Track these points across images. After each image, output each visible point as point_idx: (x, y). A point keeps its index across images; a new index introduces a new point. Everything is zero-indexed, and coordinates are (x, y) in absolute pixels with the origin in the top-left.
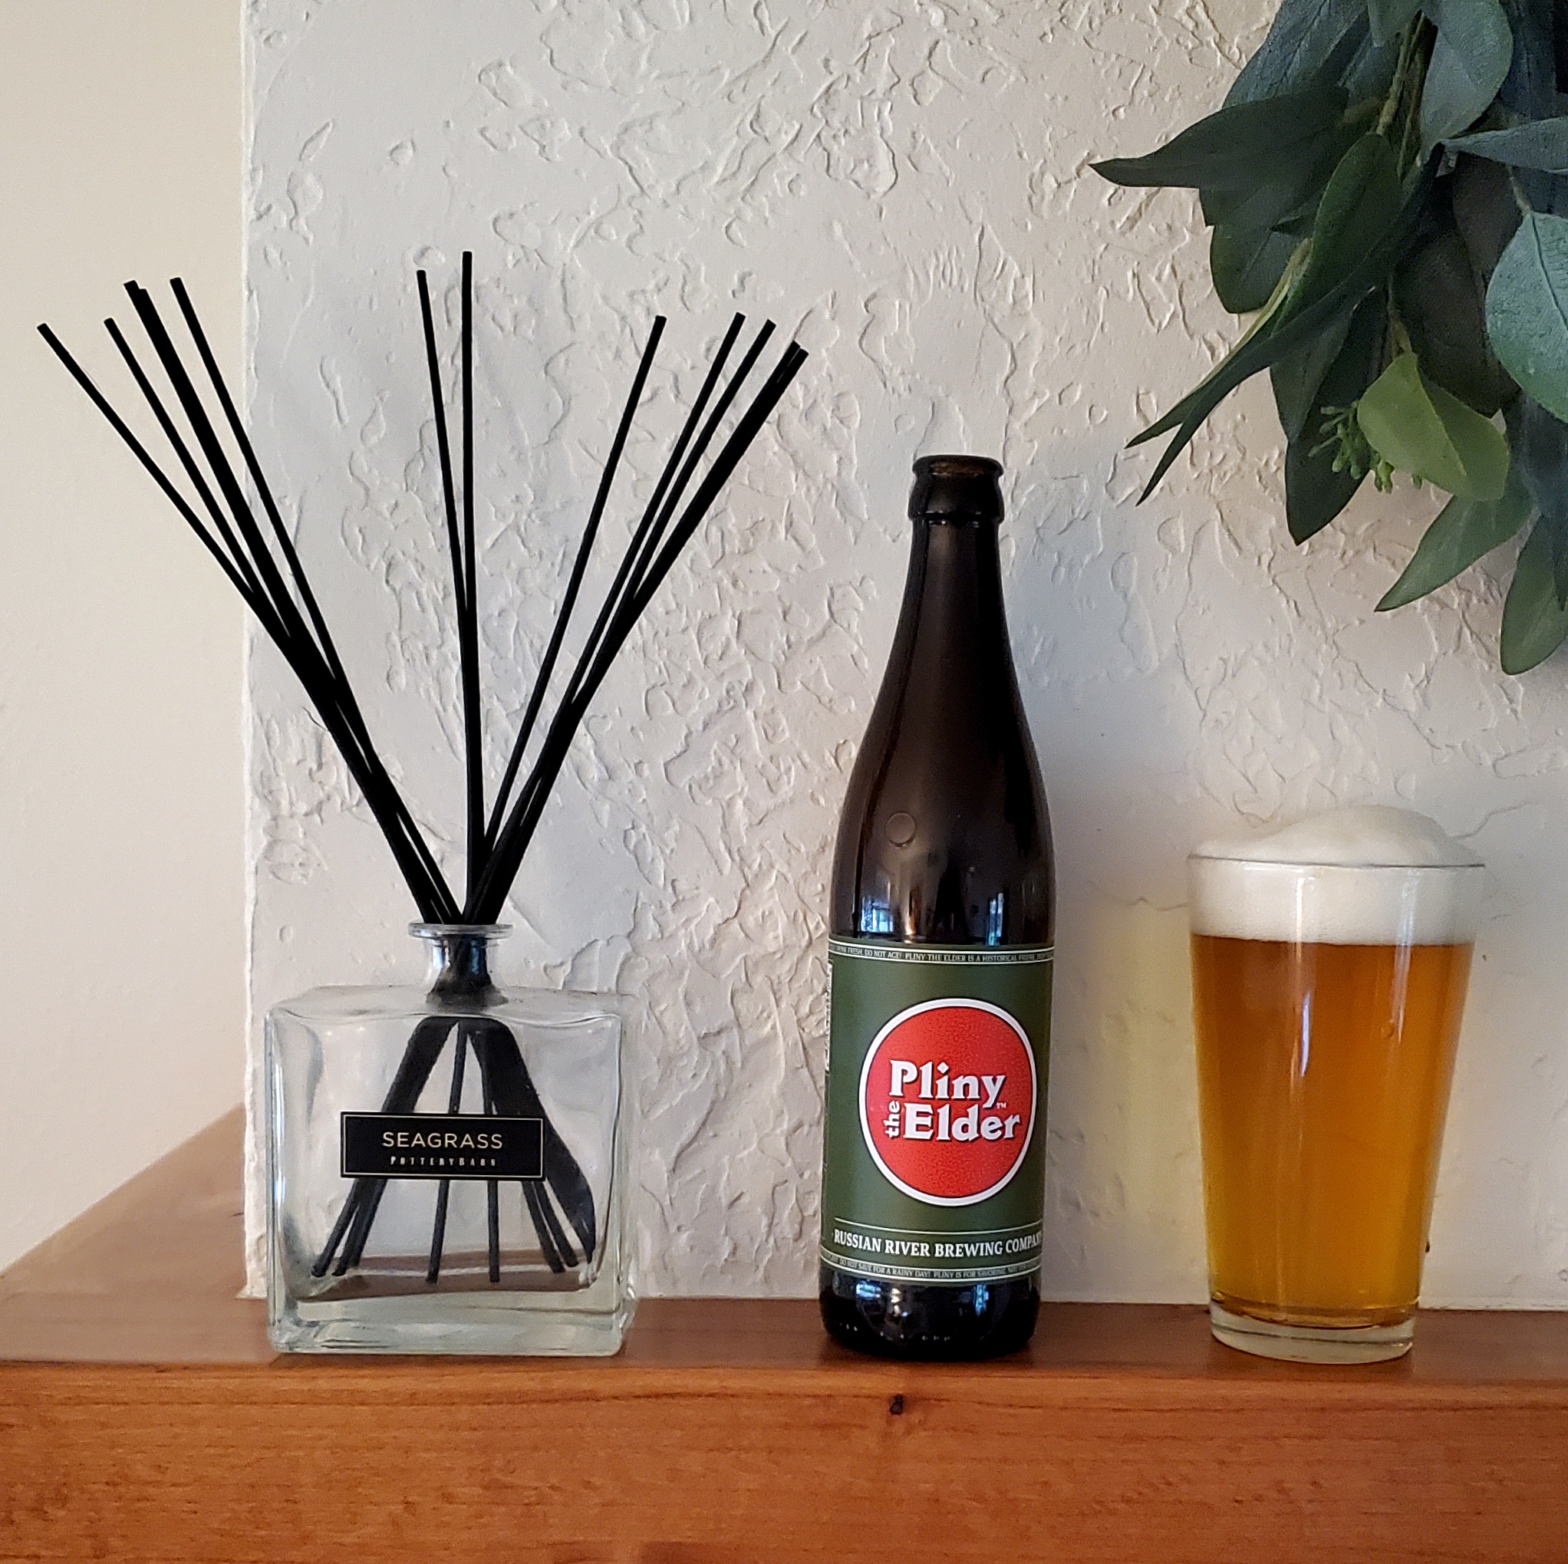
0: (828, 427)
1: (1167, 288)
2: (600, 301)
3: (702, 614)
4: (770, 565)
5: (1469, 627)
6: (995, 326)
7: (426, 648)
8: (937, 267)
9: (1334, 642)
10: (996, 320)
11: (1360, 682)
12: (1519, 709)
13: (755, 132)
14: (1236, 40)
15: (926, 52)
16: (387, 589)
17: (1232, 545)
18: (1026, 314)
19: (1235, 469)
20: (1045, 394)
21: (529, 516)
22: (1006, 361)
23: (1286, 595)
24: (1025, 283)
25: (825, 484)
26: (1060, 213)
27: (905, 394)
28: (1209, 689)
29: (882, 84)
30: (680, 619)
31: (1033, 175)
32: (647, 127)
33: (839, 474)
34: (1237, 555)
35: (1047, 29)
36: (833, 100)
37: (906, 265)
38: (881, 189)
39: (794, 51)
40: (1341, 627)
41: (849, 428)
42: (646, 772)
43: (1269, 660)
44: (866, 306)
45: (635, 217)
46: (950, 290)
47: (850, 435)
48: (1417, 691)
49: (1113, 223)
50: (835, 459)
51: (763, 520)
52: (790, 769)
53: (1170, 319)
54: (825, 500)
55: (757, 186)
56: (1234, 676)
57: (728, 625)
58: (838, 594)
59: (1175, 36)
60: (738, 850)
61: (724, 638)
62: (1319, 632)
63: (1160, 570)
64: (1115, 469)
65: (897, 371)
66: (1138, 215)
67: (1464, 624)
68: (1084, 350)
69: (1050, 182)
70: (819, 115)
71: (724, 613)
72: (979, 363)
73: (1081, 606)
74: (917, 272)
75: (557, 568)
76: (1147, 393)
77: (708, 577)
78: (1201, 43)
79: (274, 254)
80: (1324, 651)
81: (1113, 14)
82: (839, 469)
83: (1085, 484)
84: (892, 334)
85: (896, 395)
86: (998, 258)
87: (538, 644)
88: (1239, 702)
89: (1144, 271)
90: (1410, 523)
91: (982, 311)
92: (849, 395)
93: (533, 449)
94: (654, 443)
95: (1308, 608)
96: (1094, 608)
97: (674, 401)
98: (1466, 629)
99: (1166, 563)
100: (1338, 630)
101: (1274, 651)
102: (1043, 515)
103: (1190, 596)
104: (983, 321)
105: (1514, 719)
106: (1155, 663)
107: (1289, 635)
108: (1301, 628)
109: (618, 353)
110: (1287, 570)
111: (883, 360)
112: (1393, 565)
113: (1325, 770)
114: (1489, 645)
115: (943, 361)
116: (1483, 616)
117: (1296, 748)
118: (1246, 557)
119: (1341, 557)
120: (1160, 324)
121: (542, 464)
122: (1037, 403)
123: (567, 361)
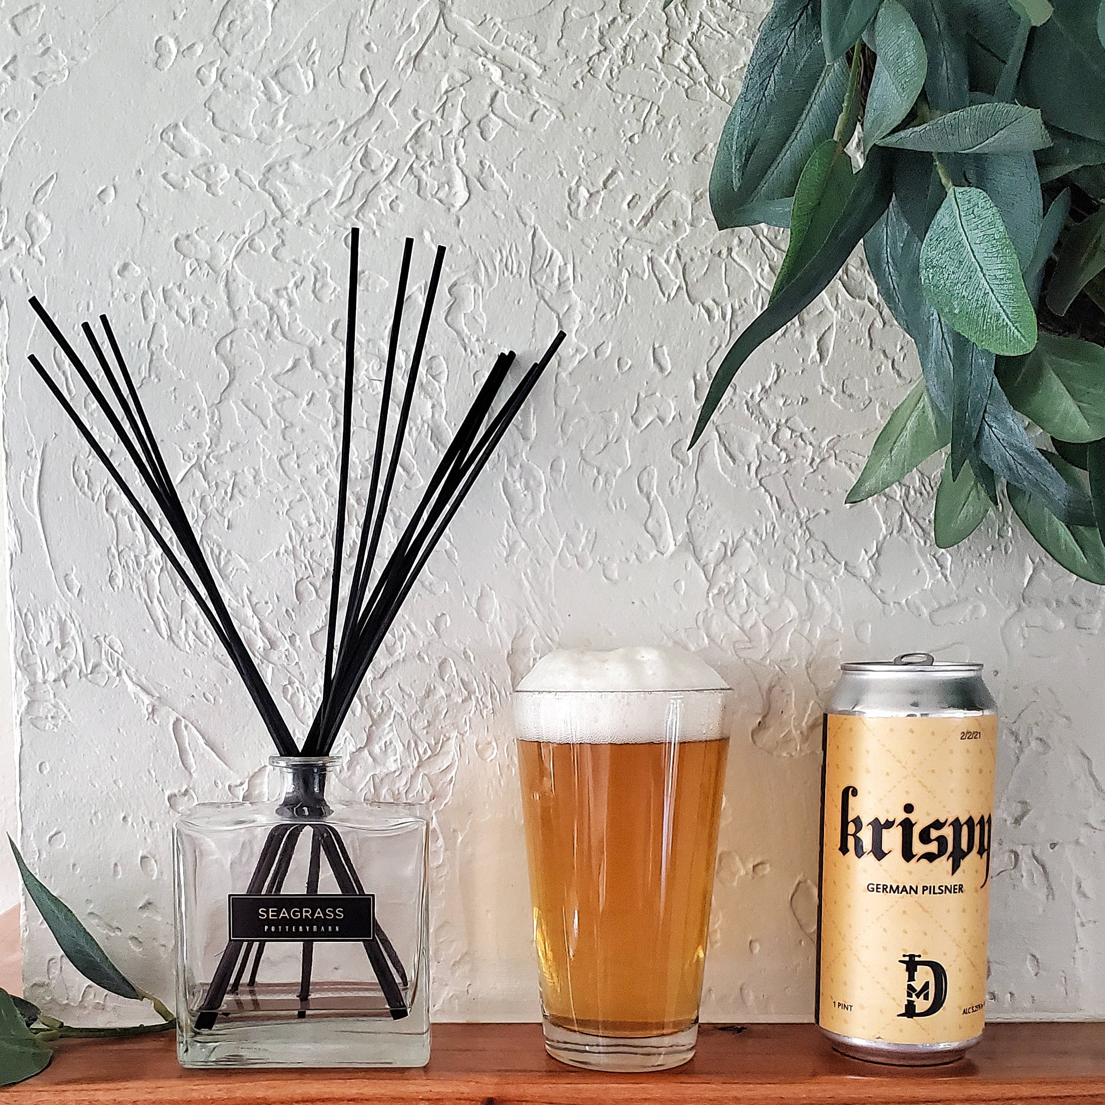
0: (424, 382)
1: (673, 268)
2: (254, 297)
5: (908, 513)
6: (545, 301)
7: (135, 556)
8: (501, 260)
9: (807, 527)
10: (547, 298)
11: (828, 555)
12: (948, 573)
13: (363, 166)
14: (722, 78)
15: (488, 101)
16: (107, 515)
17: (728, 457)
18: (569, 292)
19: (729, 400)
20: (584, 351)
21: (208, 457)
22: (555, 326)
23: (769, 493)
24: (566, 268)
25: (423, 426)
26: (591, 217)
27: (480, 355)
28: (712, 565)
29: (457, 126)
30: (319, 529)
31: (570, 189)
32: (284, 166)
33: (433, 416)
34: (732, 464)
35: (579, 79)
36: (422, 141)
37: (477, 262)
38: (458, 204)
39: (390, 106)
40: (812, 516)
41: (439, 382)
42: (298, 642)
43: (758, 543)
44: (449, 292)
45: (277, 234)
46: (511, 277)
47: (440, 387)
48: (871, 563)
49: (631, 222)
50: (429, 405)
52: (402, 636)
53: (677, 291)
54: (423, 436)
55: (367, 207)
56: (732, 555)
57: (355, 532)
59: (675, 78)
60: (366, 697)
61: (352, 542)
62: (795, 519)
63: (674, 478)
64: (638, 404)
65: (473, 339)
66: (650, 214)
67: (904, 511)
68: (612, 317)
69: (583, 193)
70: (411, 151)
71: (351, 523)
72: (534, 329)
73: (616, 507)
74: (486, 263)
75: (229, 495)
76: (661, 346)
78: (695, 83)
79: (18, 274)
80: (799, 535)
81: (628, 64)
82: (433, 413)
83: (616, 415)
84: (469, 312)
85: (473, 356)
86: (547, 252)
87: (216, 551)
88: (736, 574)
89: (656, 256)
90: (861, 436)
91: (536, 291)
92: (439, 358)
93: (208, 408)
94: (297, 400)
95: (787, 503)
96: (625, 508)
97: (310, 368)
98: (906, 515)
99: (679, 473)
100: (809, 519)
101: (762, 536)
102: (585, 440)
103: (697, 496)
104: (537, 299)
105: (944, 581)
106: (672, 548)
107: (773, 523)
108: (781, 516)
109: (269, 335)
110: (769, 475)
111: (463, 331)
112: (850, 468)
113: (802, 622)
114: (924, 526)
115: (508, 330)
116: (918, 504)
117: (780, 607)
118: (739, 466)
119: (811, 464)
120: (669, 295)
121: (216, 419)
122: (578, 357)
123: (232, 342)
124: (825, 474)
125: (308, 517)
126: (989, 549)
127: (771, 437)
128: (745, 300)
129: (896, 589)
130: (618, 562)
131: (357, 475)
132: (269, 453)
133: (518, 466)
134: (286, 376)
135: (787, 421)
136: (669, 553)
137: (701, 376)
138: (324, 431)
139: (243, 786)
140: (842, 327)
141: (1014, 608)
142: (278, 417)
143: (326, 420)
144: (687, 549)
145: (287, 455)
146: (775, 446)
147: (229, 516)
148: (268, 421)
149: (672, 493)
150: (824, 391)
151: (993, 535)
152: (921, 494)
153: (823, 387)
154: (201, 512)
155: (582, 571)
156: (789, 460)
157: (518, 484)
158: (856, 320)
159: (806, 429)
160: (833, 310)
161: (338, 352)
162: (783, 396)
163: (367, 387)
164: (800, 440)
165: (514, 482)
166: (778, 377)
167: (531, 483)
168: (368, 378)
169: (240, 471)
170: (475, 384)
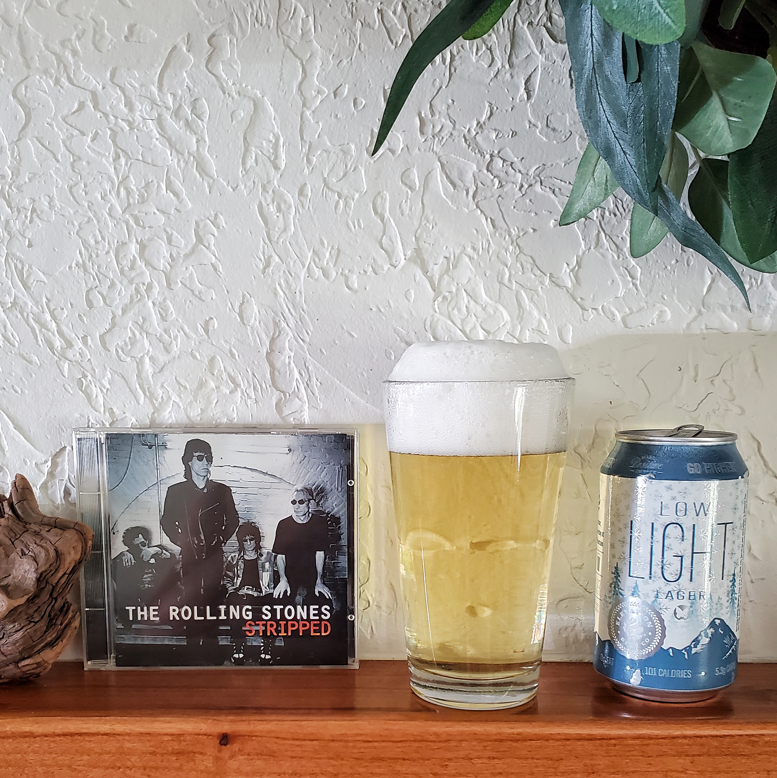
0: (189, 121)
1: (400, 18)
2: (44, 48)
3: (118, 242)
4: (158, 210)
5: (604, 231)
6: (290, 48)
8: (252, 14)
9: (517, 244)
10: (292, 48)
11: (535, 269)
12: (638, 283)
17: (449, 184)
18: (311, 41)
19: (449, 135)
20: (325, 92)
21: (10, 187)
22: (299, 72)
23: (485, 215)
24: (308, 20)
25: (189, 157)
27: (236, 97)
28: (437, 277)
30: (104, 246)
33: (198, 150)
34: (453, 189)
37: (232, 15)
40: (521, 234)
41: (202, 120)
42: (90, 342)
43: (475, 257)
44: (209, 41)
46: (261, 28)
47: (203, 125)
48: (571, 273)
50: (195, 140)
51: (152, 181)
52: (177, 335)
53: (402, 38)
54: (189, 166)
56: (454, 268)
57: (134, 248)
58: (201, 226)
60: (148, 388)
61: (132, 257)
62: (507, 237)
63: (404, 201)
65: (230, 83)
67: (601, 230)
68: (348, 62)
71: (131, 241)
72: (282, 74)
73: (355, 227)
74: (239, 17)
75: (29, 218)
77: (120, 219)
80: (511, 251)
82: (197, 147)
83: (353, 147)
84: (226, 59)
85: (230, 98)
86: (291, 6)
87: (20, 266)
88: (458, 285)
89: (385, 8)
90: (563, 165)
91: (282, 40)
92: (201, 100)
93: (9, 144)
94: (83, 137)
95: (500, 223)
96: (362, 227)
97: (93, 110)
98: (602, 233)
99: (407, 197)
100: (519, 236)
101: (479, 251)
102: (327, 170)
103: (423, 218)
104: (283, 47)
105: (635, 290)
106: (403, 262)
107: (488, 240)
108: (495, 235)
109: (57, 82)
110: (485, 199)
111: (222, 75)
112: (554, 192)
113: (514, 327)
114: (618, 243)
115: (259, 75)
116: (613, 224)
117: (495, 313)
118: (458, 191)
119: (520, 189)
120: (397, 43)
121: (16, 154)
122: (320, 98)
123: (26, 87)
124: (532, 198)
125: (94, 236)
126: (673, 262)
127: (485, 167)
128: (462, 47)
129: (594, 297)
130: (358, 273)
131: (134, 201)
132: (61, 183)
133: (271, 192)
134: (73, 116)
135: (499, 152)
136: (400, 267)
137: (425, 114)
138: (106, 163)
139: (48, 464)
140: (546, 69)
141: (694, 312)
142: (67, 151)
143: (107, 154)
144: (415, 262)
145: (75, 185)
146: (489, 173)
147: (30, 237)
148: (59, 155)
149: (402, 215)
150: (531, 125)
151: (677, 249)
152: (615, 215)
153: (530, 122)
154: (6, 235)
155: (327, 282)
156: (501, 186)
157: (271, 207)
158: (558, 62)
159: (516, 159)
160: (538, 54)
161: (116, 96)
162: (495, 130)
163: (141, 125)
164: (511, 168)
165: (268, 205)
166: (491, 114)
167: (283, 206)
168: (142, 118)
169: (38, 198)
170: (232, 121)
